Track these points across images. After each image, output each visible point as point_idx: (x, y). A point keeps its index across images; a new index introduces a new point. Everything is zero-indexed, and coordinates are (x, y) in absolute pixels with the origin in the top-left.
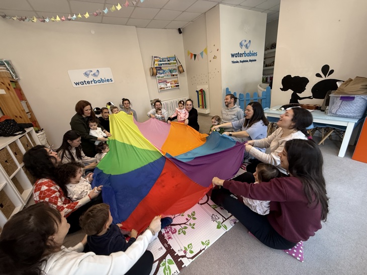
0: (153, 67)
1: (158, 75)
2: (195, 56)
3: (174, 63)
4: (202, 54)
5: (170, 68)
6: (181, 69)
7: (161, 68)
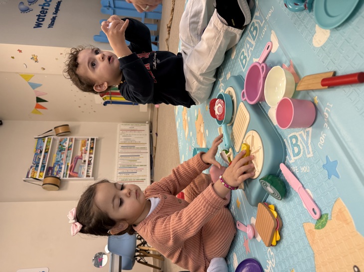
0: (41, 183)
1: (61, 175)
2: (39, 100)
3: (49, 142)
4: (34, 86)
5: (56, 150)
6: (60, 130)
7: (50, 169)
